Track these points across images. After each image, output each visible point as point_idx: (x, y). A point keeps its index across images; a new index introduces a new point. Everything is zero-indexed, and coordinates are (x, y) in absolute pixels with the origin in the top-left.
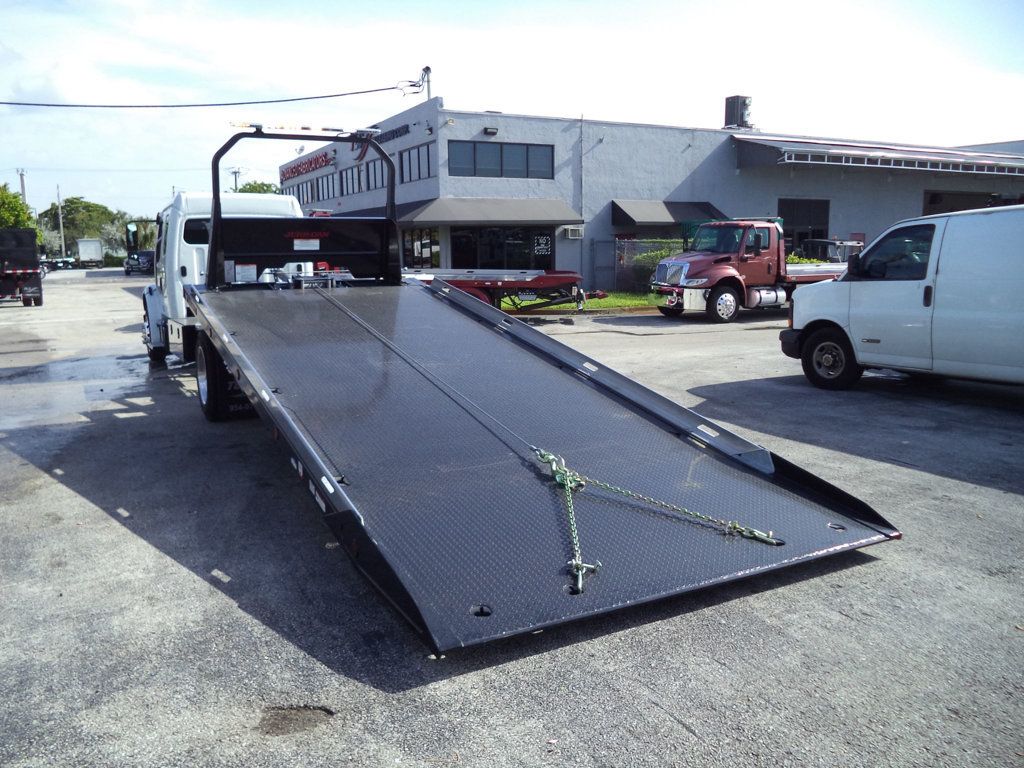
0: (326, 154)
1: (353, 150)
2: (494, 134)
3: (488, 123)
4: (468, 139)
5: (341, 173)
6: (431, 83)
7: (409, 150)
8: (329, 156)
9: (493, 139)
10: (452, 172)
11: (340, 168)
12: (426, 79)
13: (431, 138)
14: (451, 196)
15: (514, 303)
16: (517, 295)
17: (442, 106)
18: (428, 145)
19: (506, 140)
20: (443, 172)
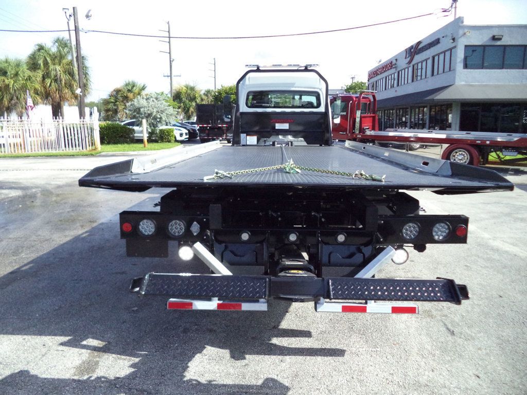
0: (392, 62)
1: (406, 58)
2: (500, 39)
3: (496, 32)
4: (480, 44)
5: (399, 72)
6: (457, 9)
7: (438, 55)
8: (393, 63)
9: (499, 43)
10: (466, 66)
11: (399, 69)
12: (454, 6)
13: (453, 45)
14: (463, 83)
15: (499, 157)
16: (501, 151)
17: (462, 22)
18: (451, 50)
19: (509, 43)
20: (459, 66)
